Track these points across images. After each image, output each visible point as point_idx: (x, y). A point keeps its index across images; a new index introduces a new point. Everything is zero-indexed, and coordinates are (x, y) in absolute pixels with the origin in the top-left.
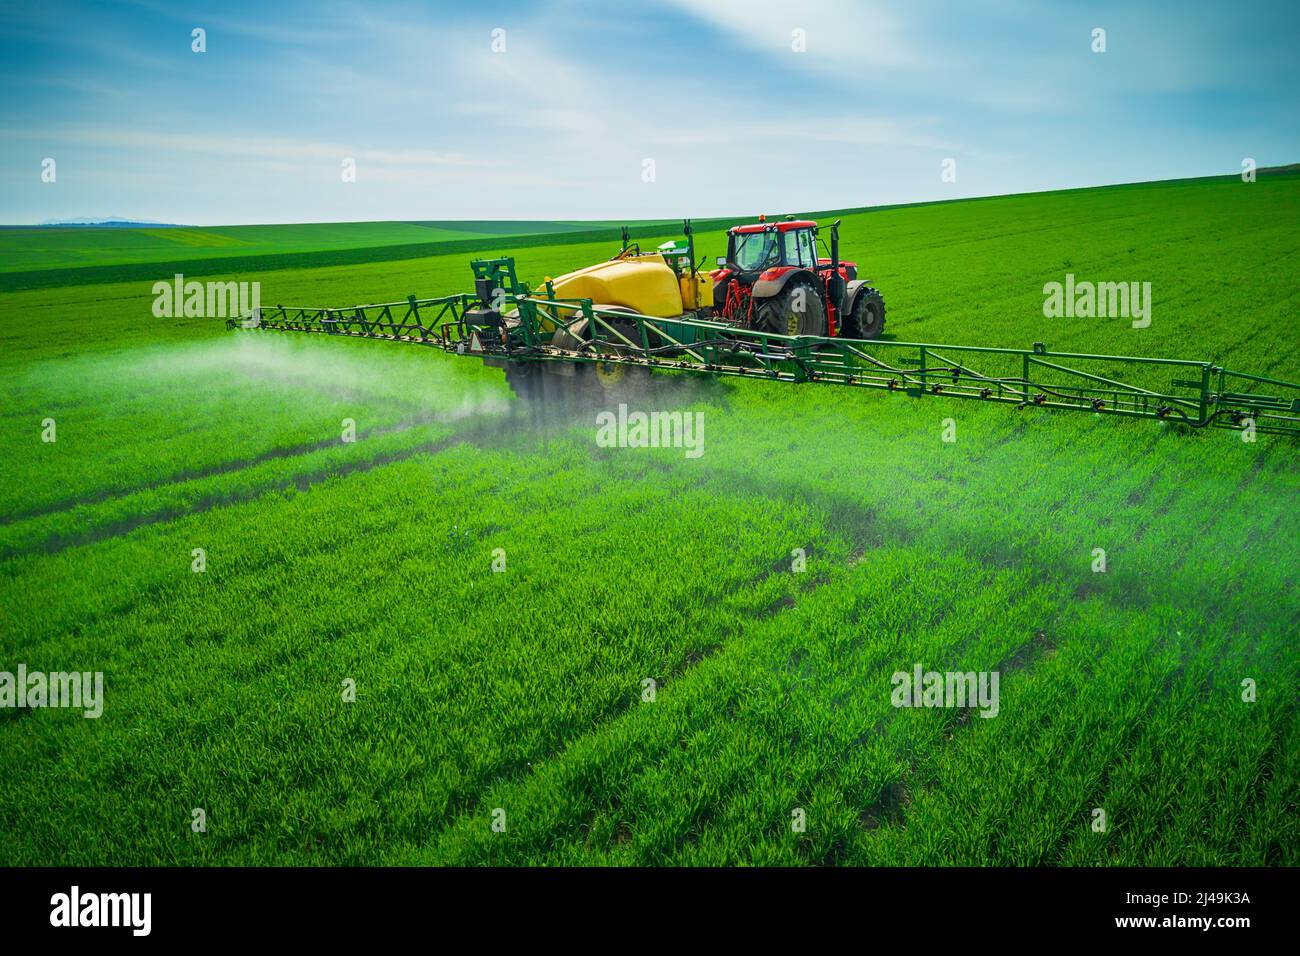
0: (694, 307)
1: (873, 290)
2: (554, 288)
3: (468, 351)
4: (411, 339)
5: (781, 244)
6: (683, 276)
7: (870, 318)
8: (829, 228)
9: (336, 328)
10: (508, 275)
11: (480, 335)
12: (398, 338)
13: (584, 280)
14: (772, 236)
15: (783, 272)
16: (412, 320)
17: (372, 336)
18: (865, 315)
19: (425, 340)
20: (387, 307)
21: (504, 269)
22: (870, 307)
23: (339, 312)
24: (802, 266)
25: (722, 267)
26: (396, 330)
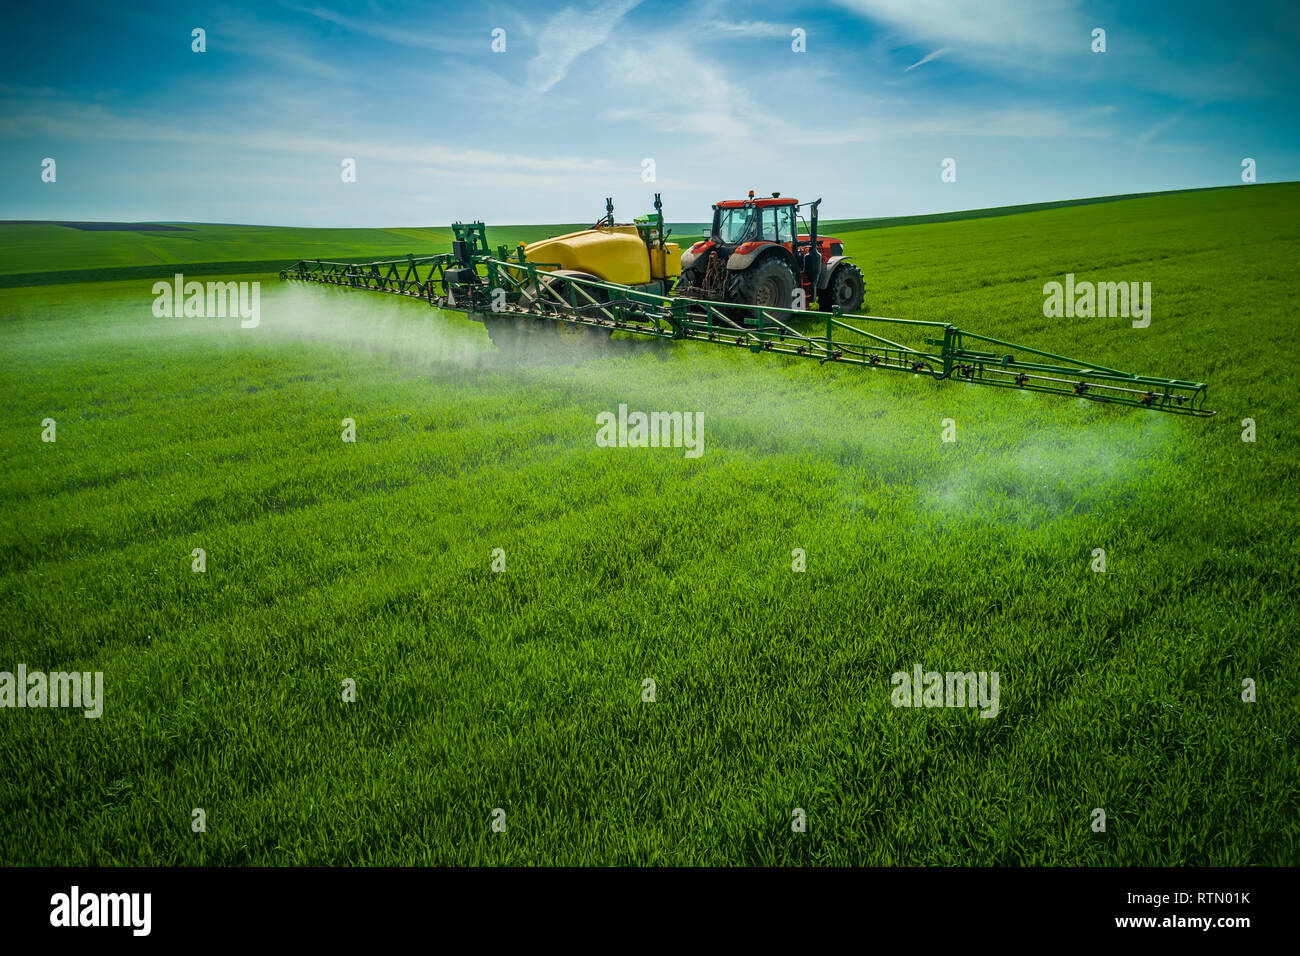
0: (661, 276)
1: (855, 267)
2: (526, 253)
3: (445, 305)
4: (412, 293)
5: (758, 219)
6: (653, 247)
7: (848, 292)
8: (809, 206)
9: (359, 281)
10: (479, 237)
11: (456, 292)
12: (402, 292)
13: (557, 246)
14: (750, 212)
15: (755, 246)
16: (412, 278)
17: (384, 290)
18: (843, 289)
19: (421, 295)
20: (393, 264)
21: (477, 233)
22: (849, 282)
23: (361, 267)
24: (778, 242)
25: (707, 239)
26: (402, 285)
